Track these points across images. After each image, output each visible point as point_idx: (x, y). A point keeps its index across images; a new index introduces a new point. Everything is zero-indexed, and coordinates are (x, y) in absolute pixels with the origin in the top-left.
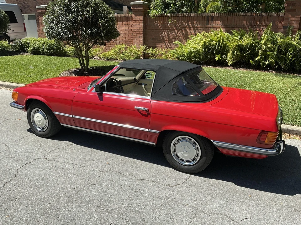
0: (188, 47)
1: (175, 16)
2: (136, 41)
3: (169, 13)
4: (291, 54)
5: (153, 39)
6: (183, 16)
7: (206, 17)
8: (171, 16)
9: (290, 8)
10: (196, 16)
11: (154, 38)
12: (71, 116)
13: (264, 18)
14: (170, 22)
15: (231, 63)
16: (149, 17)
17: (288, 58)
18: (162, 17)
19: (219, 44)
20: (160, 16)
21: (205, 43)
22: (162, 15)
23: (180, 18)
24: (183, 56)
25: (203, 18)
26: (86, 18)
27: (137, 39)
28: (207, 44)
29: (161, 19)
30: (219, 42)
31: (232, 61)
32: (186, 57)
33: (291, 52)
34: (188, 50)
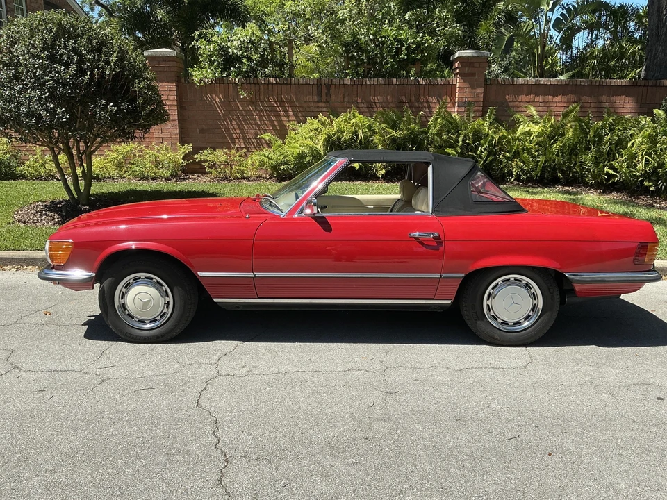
0: (295, 145)
1: (250, 83)
2: (161, 135)
3: (236, 77)
4: (484, 149)
5: (202, 131)
6: (268, 84)
7: (315, 87)
8: (242, 83)
9: (466, 70)
10: (295, 84)
11: (206, 128)
12: (251, 275)
13: (422, 90)
14: (243, 95)
15: (383, 172)
16: (192, 84)
17: (481, 157)
18: (220, 83)
19: (357, 136)
20: (216, 83)
21: (329, 136)
22: (219, 81)
23: (262, 86)
24: (286, 163)
25: (310, 88)
26: (102, 77)
27: (164, 131)
28: (334, 138)
29: (217, 89)
30: (355, 133)
31: (384, 168)
32: (292, 166)
33: (485, 146)
34: (298, 151)
